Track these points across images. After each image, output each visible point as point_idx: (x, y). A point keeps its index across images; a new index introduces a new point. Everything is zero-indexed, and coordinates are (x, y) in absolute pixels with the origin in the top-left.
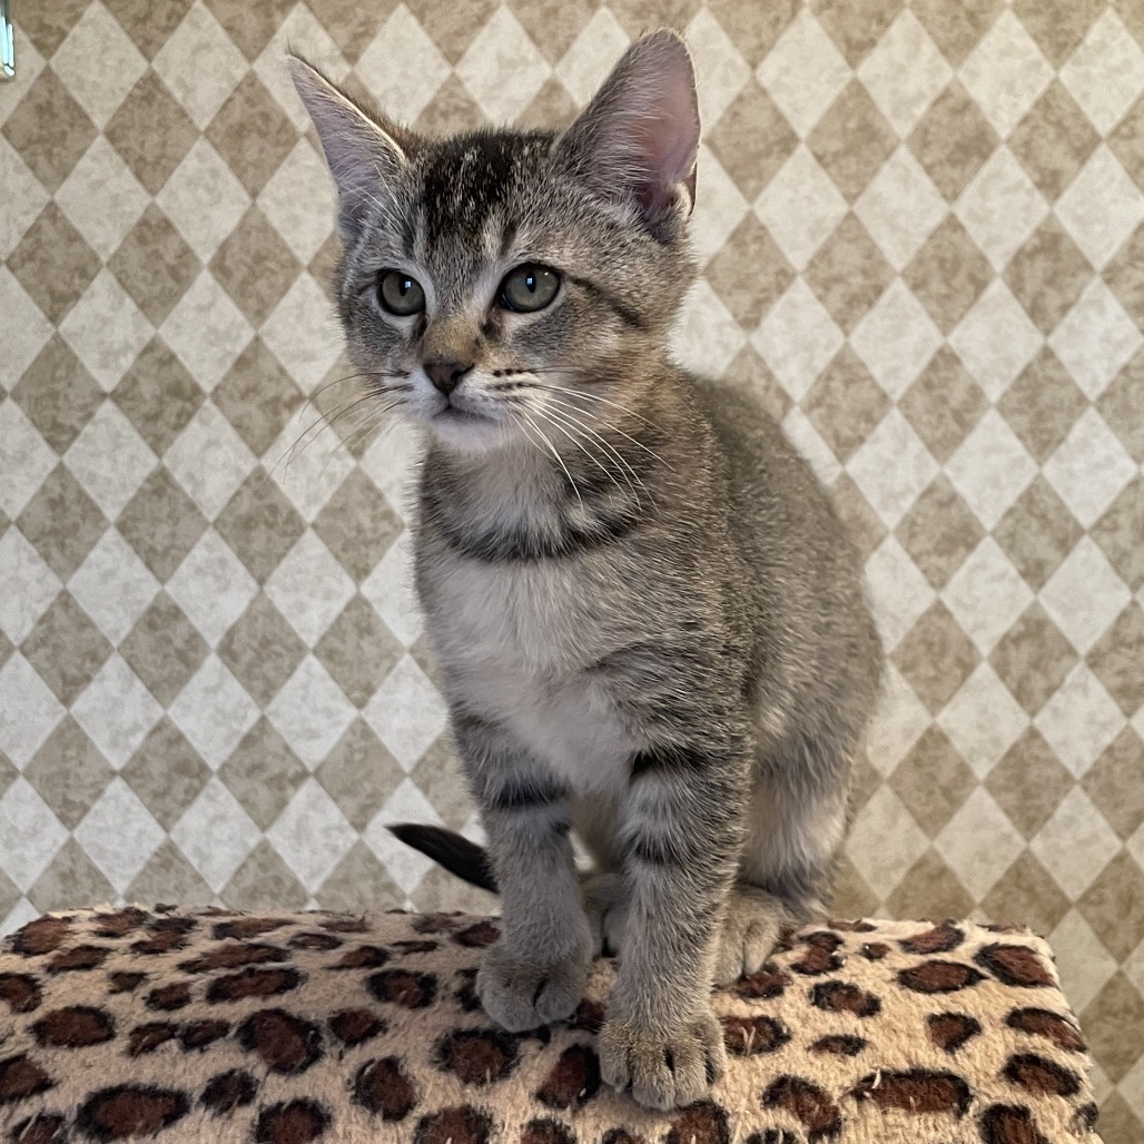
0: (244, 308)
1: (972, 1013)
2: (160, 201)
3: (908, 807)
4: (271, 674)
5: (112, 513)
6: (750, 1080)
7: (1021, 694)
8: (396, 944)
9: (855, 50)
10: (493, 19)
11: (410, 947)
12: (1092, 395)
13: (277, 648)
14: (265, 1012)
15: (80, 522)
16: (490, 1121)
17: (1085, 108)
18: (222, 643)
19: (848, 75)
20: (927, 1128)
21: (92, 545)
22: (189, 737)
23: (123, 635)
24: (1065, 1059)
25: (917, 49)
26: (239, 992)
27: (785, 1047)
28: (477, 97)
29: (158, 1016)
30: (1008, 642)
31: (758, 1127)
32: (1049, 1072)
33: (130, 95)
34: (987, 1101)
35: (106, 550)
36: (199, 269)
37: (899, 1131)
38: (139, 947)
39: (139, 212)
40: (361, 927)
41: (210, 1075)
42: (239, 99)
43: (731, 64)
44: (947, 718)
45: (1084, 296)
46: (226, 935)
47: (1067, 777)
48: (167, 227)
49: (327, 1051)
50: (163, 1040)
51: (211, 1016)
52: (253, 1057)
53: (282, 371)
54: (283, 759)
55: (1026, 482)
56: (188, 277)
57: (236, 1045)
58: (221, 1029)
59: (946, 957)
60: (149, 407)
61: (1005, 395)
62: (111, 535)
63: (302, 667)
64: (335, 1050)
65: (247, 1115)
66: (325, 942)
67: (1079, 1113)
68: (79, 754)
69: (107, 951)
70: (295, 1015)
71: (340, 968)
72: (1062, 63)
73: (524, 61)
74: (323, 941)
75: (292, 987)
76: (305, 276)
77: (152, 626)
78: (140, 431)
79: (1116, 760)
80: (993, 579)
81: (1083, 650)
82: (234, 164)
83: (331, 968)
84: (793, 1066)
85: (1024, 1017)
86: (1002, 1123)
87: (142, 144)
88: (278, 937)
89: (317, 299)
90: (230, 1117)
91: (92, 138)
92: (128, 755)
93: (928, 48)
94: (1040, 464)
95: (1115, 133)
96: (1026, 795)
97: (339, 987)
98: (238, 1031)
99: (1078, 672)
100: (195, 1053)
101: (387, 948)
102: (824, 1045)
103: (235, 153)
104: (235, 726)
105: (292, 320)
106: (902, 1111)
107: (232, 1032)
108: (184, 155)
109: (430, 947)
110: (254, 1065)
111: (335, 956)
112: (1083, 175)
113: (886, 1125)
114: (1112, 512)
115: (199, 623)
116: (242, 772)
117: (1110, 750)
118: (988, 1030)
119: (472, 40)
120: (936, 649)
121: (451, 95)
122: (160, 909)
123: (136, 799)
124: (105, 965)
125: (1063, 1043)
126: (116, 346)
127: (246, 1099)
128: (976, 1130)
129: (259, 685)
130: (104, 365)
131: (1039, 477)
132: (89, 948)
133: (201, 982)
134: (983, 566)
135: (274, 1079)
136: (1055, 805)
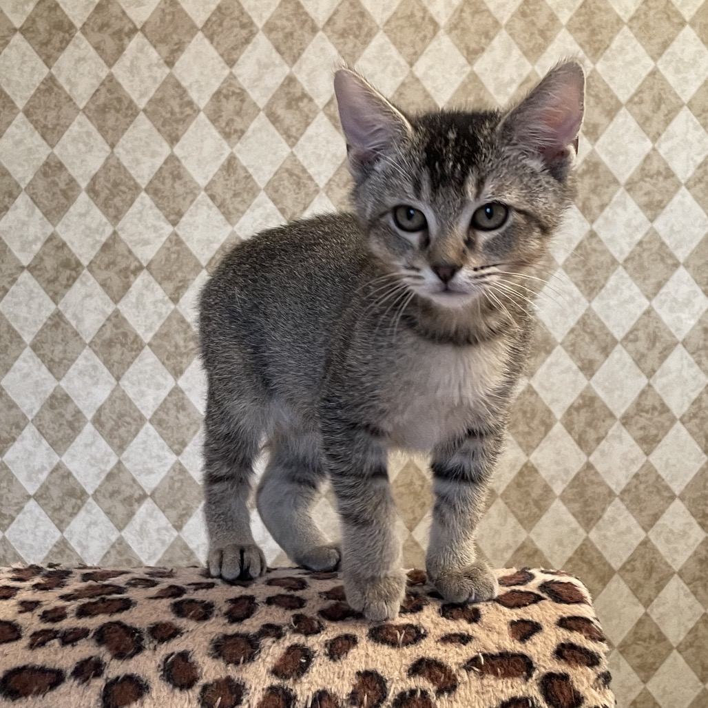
0: (106, 214)
1: (536, 619)
2: (56, 151)
3: (513, 512)
4: (124, 435)
5: (28, 339)
6: (401, 661)
7: (581, 442)
8: (189, 585)
9: (472, 54)
10: (254, 40)
11: (198, 586)
12: (621, 259)
13: (128, 419)
14: (111, 623)
15: (9, 344)
16: (244, 686)
17: (612, 86)
18: (94, 416)
19: (468, 69)
20: (507, 687)
21: (16, 358)
22: (74, 474)
23: (35, 412)
24: (591, 646)
25: (510, 54)
26: (96, 612)
27: (423, 641)
28: (245, 85)
29: (48, 626)
30: (572, 410)
31: (404, 687)
32: (582, 653)
33: (38, 89)
34: (543, 670)
35: (25, 361)
36: (80, 192)
37: (491, 689)
38: (37, 587)
39: (44, 158)
40: (170, 575)
41: (78, 660)
42: (103, 90)
43: (397, 63)
44: (536, 457)
45: (615, 199)
46: (88, 580)
47: (611, 493)
48: (61, 167)
49: (147, 646)
50: (49, 640)
51: (79, 626)
52: (103, 649)
53: (130, 252)
54: (132, 487)
55: (581, 312)
56: (73, 196)
57: (93, 643)
58: (84, 633)
59: (522, 588)
60: (50, 274)
61: (567, 260)
62: (28, 351)
63: (142, 431)
64: (152, 646)
65: (99, 684)
66: (148, 583)
67: (599, 677)
68: (8, 485)
69: (18, 589)
70: (129, 625)
71: (156, 598)
72: (598, 60)
73: (273, 64)
74: (147, 582)
75: (127, 608)
76: (143, 194)
77: (52, 407)
78: (44, 289)
79: (641, 483)
80: (562, 372)
81: (618, 415)
82: (100, 129)
83: (151, 598)
84: (428, 652)
85: (568, 622)
86: (552, 683)
87: (46, 118)
88: (120, 581)
89: (151, 208)
90: (88, 685)
91: (16, 114)
92: (38, 486)
93: (516, 52)
94: (590, 302)
95: (630, 101)
96: (586, 504)
97: (155, 609)
98: (94, 635)
99: (616, 428)
100: (69, 647)
101: (185, 586)
102: (447, 639)
103: (100, 122)
104: (103, 467)
105: (136, 221)
106: (492, 677)
107: (91, 635)
108: (70, 124)
109: (211, 586)
110: (104, 654)
111: (153, 591)
112: (611, 127)
113: (482, 685)
114: (634, 330)
115: (80, 404)
116: (107, 495)
117: (636, 476)
118: (546, 629)
119: (241, 53)
120: (528, 415)
121: (231, 85)
122: (51, 566)
123: (43, 513)
124: (17, 597)
125: (590, 636)
126: (30, 238)
127: (98, 674)
128: (537, 688)
129: (117, 441)
130: (23, 249)
131: (589, 309)
132: (7, 587)
133: (73, 606)
134: (556, 364)
135: (115, 663)
136: (604, 510)
